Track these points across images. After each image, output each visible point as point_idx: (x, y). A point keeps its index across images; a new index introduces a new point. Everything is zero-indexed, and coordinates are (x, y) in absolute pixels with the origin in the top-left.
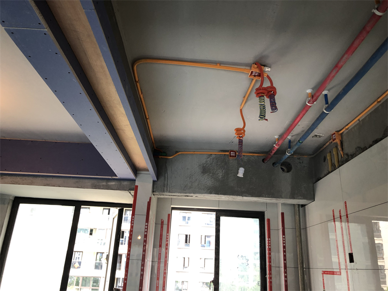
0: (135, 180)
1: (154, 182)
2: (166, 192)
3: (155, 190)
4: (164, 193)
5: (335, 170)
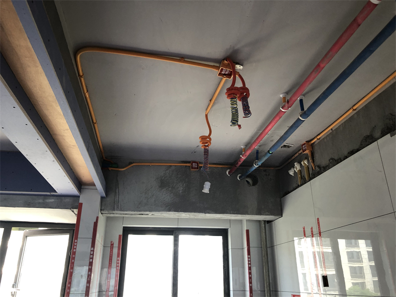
0: (79, 197)
1: (102, 198)
2: (117, 210)
3: (103, 208)
4: (114, 212)
5: (306, 183)
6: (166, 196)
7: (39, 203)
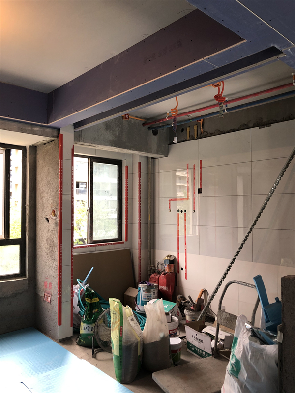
2: (81, 142)
5: (194, 139)
6: (109, 136)
7: (29, 130)
